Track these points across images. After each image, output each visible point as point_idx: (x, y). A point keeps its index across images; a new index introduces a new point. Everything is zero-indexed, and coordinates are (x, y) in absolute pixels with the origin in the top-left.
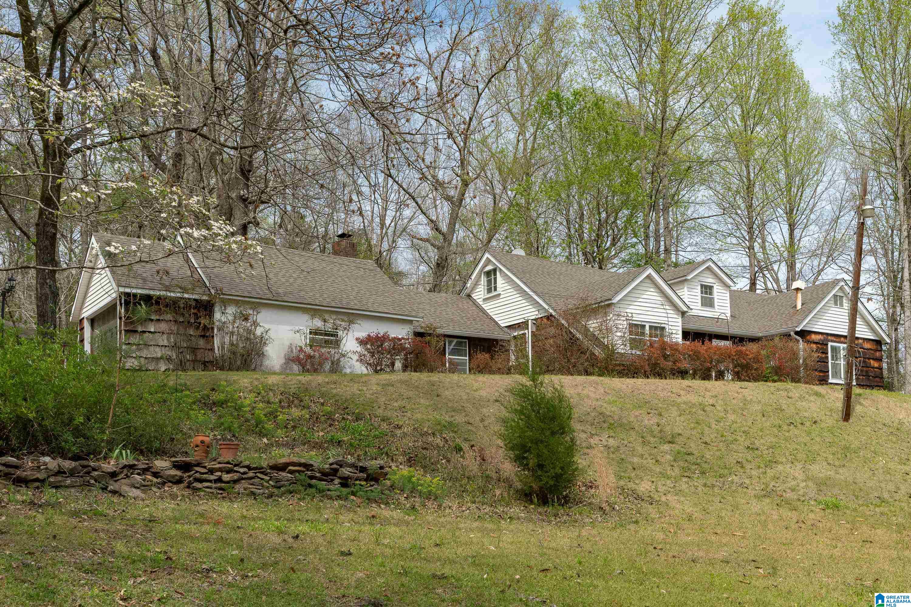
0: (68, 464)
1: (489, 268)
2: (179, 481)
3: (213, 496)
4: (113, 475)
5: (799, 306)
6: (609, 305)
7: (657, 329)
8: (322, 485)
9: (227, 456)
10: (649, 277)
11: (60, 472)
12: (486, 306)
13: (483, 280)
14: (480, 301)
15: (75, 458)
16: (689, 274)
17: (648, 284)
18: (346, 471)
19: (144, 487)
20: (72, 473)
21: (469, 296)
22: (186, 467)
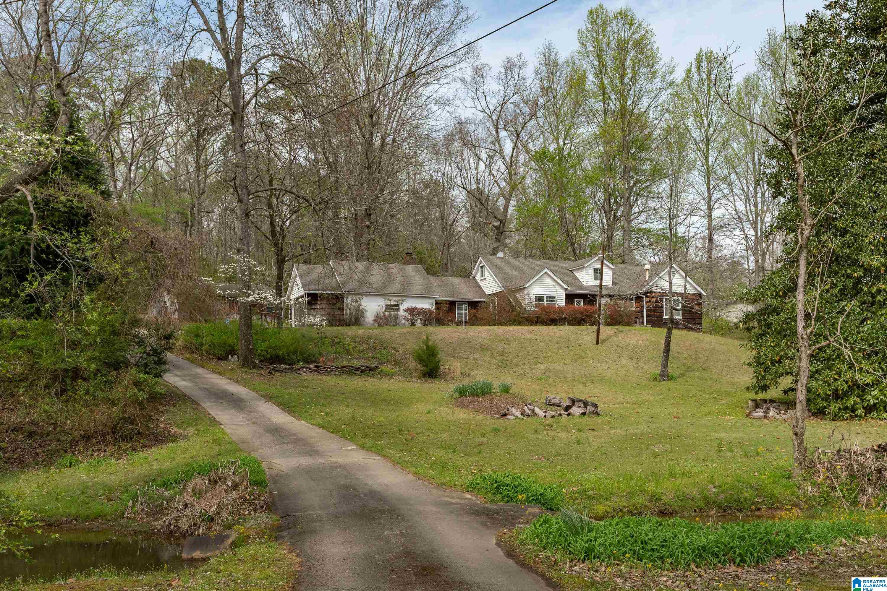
0: (288, 367)
1: (481, 265)
2: (316, 371)
3: (325, 375)
4: (299, 369)
5: (647, 279)
6: (524, 288)
7: (552, 299)
8: (355, 372)
9: (329, 364)
10: (546, 273)
11: (286, 369)
12: (481, 284)
13: (480, 270)
14: (479, 281)
15: (289, 365)
16: (585, 264)
17: (546, 276)
18: (363, 368)
19: (306, 372)
20: (289, 369)
21: (474, 278)
22: (318, 367)
